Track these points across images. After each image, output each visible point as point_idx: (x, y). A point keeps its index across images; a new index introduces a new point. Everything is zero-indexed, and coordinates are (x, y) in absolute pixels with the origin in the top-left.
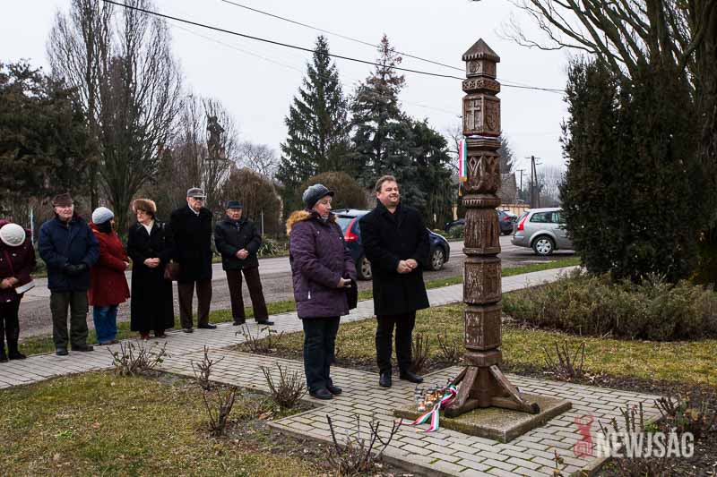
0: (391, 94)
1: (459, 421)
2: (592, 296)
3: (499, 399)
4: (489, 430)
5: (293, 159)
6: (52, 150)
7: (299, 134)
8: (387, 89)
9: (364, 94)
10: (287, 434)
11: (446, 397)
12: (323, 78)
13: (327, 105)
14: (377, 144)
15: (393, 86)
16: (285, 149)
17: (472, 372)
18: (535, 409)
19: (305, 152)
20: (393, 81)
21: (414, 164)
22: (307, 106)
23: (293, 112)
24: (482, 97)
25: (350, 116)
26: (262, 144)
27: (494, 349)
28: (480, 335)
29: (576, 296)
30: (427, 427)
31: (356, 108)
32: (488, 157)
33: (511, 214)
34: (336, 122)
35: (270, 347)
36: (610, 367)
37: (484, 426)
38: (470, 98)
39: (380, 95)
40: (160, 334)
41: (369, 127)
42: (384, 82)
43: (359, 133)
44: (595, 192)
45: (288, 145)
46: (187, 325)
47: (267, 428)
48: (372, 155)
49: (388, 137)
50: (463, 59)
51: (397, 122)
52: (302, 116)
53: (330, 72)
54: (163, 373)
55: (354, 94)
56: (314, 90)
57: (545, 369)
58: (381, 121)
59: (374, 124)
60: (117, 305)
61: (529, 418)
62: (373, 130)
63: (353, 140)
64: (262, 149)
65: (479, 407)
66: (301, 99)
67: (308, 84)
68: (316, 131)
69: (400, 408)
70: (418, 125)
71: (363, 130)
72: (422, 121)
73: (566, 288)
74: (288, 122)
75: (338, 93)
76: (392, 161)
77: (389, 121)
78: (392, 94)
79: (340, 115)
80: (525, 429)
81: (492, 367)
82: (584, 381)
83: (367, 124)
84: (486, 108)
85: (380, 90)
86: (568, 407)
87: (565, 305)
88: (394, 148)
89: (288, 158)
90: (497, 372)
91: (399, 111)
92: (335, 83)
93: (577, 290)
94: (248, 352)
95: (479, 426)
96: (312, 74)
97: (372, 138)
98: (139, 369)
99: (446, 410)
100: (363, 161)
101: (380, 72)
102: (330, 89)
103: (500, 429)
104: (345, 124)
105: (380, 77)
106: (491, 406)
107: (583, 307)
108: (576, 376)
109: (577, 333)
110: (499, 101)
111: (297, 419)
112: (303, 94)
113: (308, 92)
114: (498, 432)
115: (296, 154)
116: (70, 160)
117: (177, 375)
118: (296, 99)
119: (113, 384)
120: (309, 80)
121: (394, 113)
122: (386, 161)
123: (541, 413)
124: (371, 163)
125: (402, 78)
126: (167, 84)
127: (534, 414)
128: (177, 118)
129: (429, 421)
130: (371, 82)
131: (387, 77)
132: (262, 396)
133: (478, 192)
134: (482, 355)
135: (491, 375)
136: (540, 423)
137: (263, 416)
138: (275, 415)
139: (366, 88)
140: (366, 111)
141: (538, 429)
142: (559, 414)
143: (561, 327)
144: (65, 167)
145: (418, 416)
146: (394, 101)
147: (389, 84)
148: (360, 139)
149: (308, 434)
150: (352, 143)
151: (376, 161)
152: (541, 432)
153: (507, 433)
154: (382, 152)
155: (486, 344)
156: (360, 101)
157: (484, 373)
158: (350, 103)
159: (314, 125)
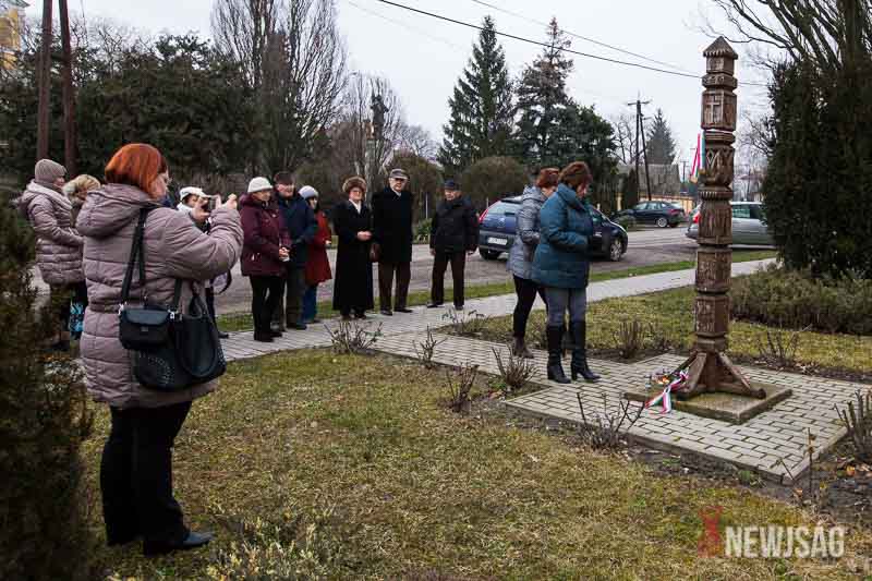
0: (557, 77)
1: (693, 403)
2: (793, 290)
3: (725, 384)
4: (723, 413)
5: (455, 142)
6: (220, 125)
7: (462, 116)
8: (555, 74)
9: (531, 78)
10: (524, 412)
11: (675, 382)
12: (488, 59)
13: (492, 88)
14: (542, 129)
15: (561, 70)
16: (447, 131)
17: (701, 359)
18: (762, 394)
19: (468, 135)
20: (561, 65)
21: (580, 151)
22: (472, 88)
23: (457, 93)
24: (723, 92)
25: (515, 99)
26: (417, 125)
27: (722, 337)
28: (711, 321)
29: (778, 290)
30: (659, 409)
31: (521, 91)
32: (725, 151)
33: (678, 206)
34: (500, 105)
35: (476, 331)
36: (819, 358)
37: (718, 409)
38: (710, 92)
39: (547, 80)
40: (360, 315)
41: (535, 111)
42: (552, 66)
43: (525, 117)
44: (798, 187)
45: (450, 127)
46: (386, 308)
47: (503, 406)
48: (537, 141)
49: (553, 122)
50: (705, 55)
51: (564, 107)
52: (466, 98)
53: (495, 53)
54: (377, 352)
55: (521, 78)
56: (479, 72)
57: (755, 359)
58: (548, 105)
59: (539, 108)
60: (317, 285)
61: (757, 403)
62: (539, 114)
63: (517, 124)
64: (418, 129)
65: (707, 391)
66: (466, 81)
67: (473, 65)
68: (479, 114)
69: (629, 391)
70: (584, 110)
71: (529, 114)
72: (588, 108)
73: (767, 281)
74: (452, 104)
75: (504, 74)
76: (558, 147)
77: (555, 106)
78: (559, 78)
79: (505, 98)
80: (755, 412)
81: (721, 354)
82: (798, 371)
83: (533, 108)
84: (725, 104)
85: (548, 74)
86: (789, 394)
87: (765, 298)
88: (561, 135)
89: (451, 141)
90: (725, 359)
91: (565, 96)
92: (500, 65)
93: (777, 283)
94: (454, 334)
95: (711, 408)
96: (477, 54)
97: (537, 123)
98: (355, 347)
99: (676, 393)
100: (527, 146)
101: (548, 56)
102: (496, 71)
103: (734, 412)
104: (509, 107)
105: (547, 60)
106: (720, 391)
107: (785, 301)
108: (789, 366)
109: (778, 326)
110: (736, 96)
111: (531, 398)
112: (468, 74)
113: (472, 73)
114: (731, 415)
115: (459, 137)
116: (236, 137)
117: (393, 355)
118: (460, 81)
119: (335, 361)
120: (475, 61)
121: (561, 98)
122: (552, 147)
123: (767, 399)
124: (536, 149)
125: (570, 63)
126: (331, 61)
127: (761, 398)
128: (340, 97)
129: (661, 403)
130: (538, 65)
131: (555, 61)
132: (485, 377)
133: (715, 184)
134: (712, 342)
135: (719, 361)
136: (767, 408)
137: (494, 395)
138: (506, 395)
139: (534, 71)
140: (532, 95)
141: (765, 413)
142: (782, 400)
143: (761, 319)
144: (231, 143)
145: (650, 399)
146: (561, 86)
147: (556, 68)
148: (525, 124)
149: (546, 412)
150: (516, 128)
151: (539, 146)
152: (768, 416)
153: (741, 415)
154: (548, 137)
155: (716, 330)
156: (527, 84)
157: (713, 358)
158: (515, 86)
159: (478, 108)
